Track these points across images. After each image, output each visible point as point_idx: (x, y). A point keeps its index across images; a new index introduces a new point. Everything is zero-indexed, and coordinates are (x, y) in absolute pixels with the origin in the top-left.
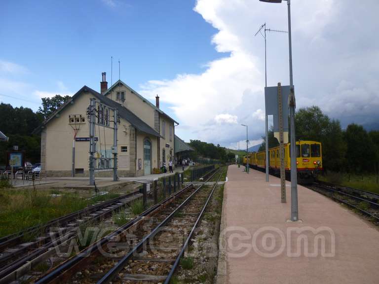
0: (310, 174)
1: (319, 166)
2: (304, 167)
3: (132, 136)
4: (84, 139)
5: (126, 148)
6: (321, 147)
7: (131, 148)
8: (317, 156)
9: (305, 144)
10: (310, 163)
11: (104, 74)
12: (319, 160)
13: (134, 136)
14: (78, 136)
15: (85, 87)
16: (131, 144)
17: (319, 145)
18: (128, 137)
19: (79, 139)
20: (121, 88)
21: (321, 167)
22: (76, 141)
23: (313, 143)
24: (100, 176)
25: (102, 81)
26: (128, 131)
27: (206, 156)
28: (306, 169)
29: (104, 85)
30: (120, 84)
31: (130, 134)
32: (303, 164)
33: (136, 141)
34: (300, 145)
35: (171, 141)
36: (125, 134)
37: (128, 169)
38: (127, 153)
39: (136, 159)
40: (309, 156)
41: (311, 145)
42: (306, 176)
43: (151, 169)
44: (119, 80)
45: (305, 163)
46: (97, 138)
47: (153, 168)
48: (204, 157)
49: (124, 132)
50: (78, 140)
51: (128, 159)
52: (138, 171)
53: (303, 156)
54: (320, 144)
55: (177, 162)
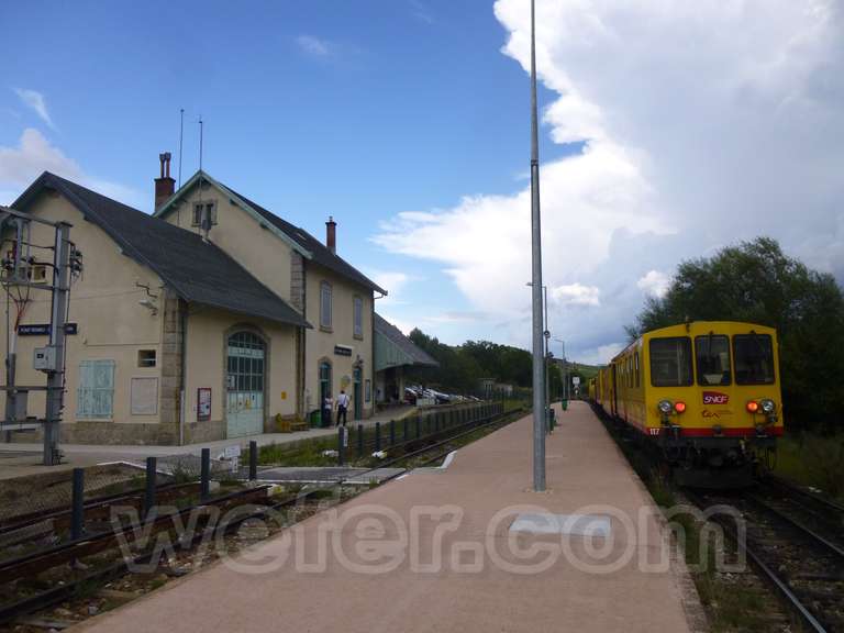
0: (732, 453)
1: (769, 421)
2: (707, 423)
3: (170, 317)
4: (40, 330)
5: (152, 354)
6: (775, 345)
7: (165, 354)
8: (763, 383)
9: (712, 335)
10: (731, 407)
11: (165, 158)
12: (769, 396)
13: (177, 318)
14: (25, 322)
15: (46, 176)
16: (165, 343)
17: (769, 337)
18: (159, 322)
19: (27, 330)
20: (204, 193)
21: (780, 423)
22: (21, 334)
23: (744, 328)
24: (80, 442)
25: (159, 177)
26: (158, 304)
27: (503, 380)
28: (718, 430)
29: (164, 185)
30: (201, 182)
31: (165, 314)
32: (705, 414)
33: (183, 333)
34: (692, 336)
35: (358, 338)
36: (147, 311)
37: (156, 420)
38: (155, 371)
39: (182, 387)
40: (726, 382)
41: (735, 337)
42: (717, 461)
43: (265, 418)
44: (200, 172)
45: (712, 408)
46: (74, 326)
47: (273, 413)
48: (497, 381)
49: (147, 305)
50: (24, 331)
51: (154, 389)
52: (193, 425)
53: (703, 382)
54: (772, 332)
55: (382, 397)
